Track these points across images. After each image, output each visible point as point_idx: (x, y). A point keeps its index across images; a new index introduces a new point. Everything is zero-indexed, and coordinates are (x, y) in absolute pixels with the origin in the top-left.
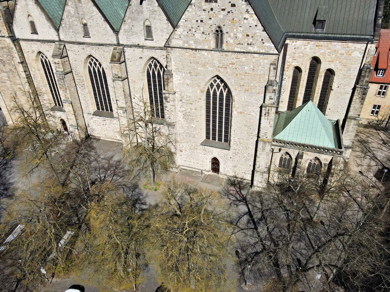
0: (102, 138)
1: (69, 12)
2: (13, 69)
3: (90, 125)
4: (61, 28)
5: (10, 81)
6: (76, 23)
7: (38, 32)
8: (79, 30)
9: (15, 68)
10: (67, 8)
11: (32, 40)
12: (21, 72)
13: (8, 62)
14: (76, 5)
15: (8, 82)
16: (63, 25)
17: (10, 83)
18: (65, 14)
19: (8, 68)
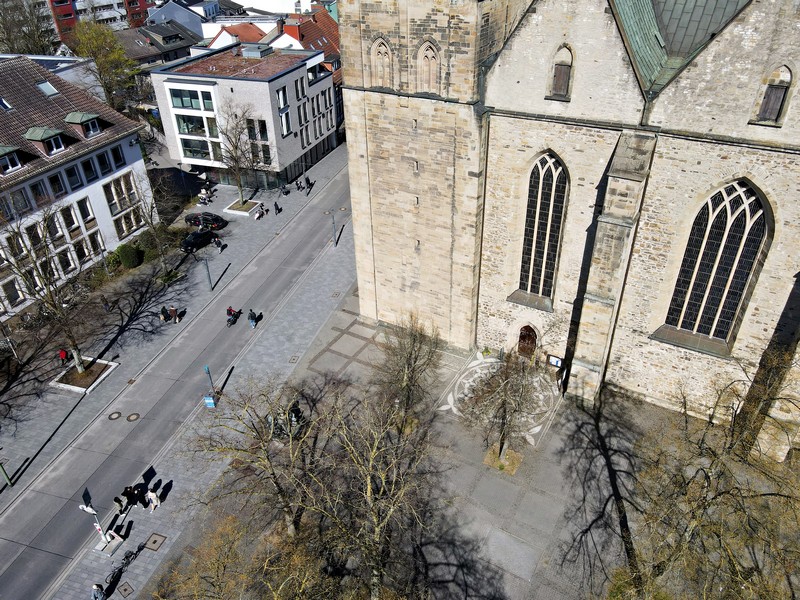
0: (648, 400)
1: (736, 43)
2: (442, 187)
3: (625, 359)
4: (670, 91)
5: (417, 215)
6: (744, 78)
7: (573, 96)
8: (741, 102)
9: (452, 187)
10: (734, 29)
11: (539, 117)
12: (464, 199)
13: (434, 167)
14: (777, 23)
15: (410, 217)
16: (684, 83)
17: (414, 220)
18: (714, 47)
19: (426, 180)
